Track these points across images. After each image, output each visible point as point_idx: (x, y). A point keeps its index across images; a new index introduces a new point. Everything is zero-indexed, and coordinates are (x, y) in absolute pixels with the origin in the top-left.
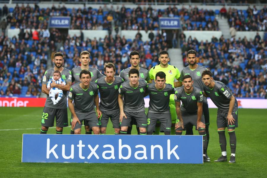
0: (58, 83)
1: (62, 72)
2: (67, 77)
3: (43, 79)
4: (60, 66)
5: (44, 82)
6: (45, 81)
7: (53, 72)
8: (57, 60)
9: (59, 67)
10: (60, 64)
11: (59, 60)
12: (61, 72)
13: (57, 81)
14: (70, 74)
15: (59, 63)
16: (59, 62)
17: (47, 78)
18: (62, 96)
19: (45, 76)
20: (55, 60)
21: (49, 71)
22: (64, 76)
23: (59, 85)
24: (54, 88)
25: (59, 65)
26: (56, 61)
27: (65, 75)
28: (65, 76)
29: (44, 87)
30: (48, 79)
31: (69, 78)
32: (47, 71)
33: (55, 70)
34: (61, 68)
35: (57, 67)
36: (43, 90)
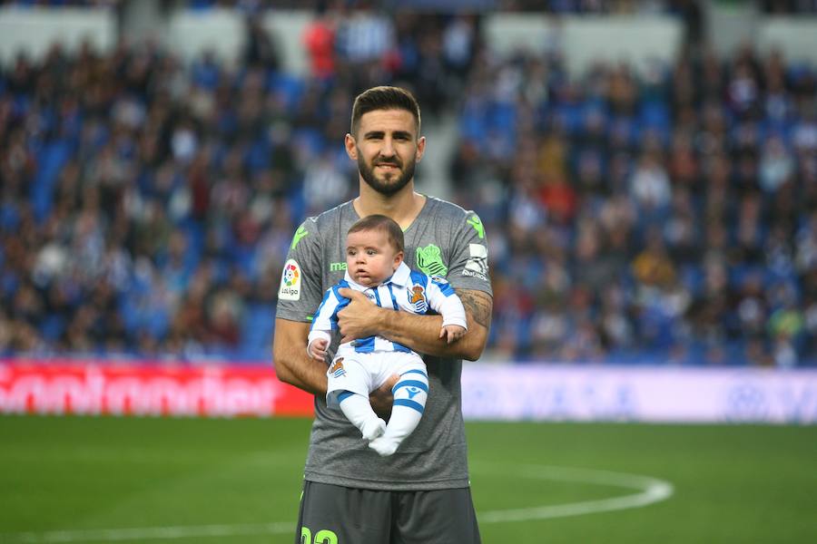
0: (386, 302)
1: (416, 225)
2: (453, 258)
3: (283, 285)
4: (395, 178)
5: (290, 303)
6: (296, 297)
7: (348, 225)
8: (378, 136)
9: (389, 191)
10: (399, 166)
11: (388, 138)
12: (405, 225)
13: (383, 291)
14: (475, 238)
15: (392, 160)
16: (388, 152)
17: (306, 274)
18: (421, 398)
19: (291, 262)
20: (361, 135)
21: (319, 224)
22: (430, 254)
23: (399, 318)
24: (364, 340)
25: (388, 176)
26: (371, 148)
27: (437, 242)
28: (438, 251)
29: (290, 340)
30: (317, 283)
31: (471, 265)
32: (307, 228)
33: (362, 215)
34: (403, 199)
35: (373, 193)
36: (285, 365)
